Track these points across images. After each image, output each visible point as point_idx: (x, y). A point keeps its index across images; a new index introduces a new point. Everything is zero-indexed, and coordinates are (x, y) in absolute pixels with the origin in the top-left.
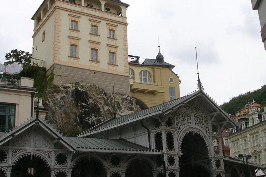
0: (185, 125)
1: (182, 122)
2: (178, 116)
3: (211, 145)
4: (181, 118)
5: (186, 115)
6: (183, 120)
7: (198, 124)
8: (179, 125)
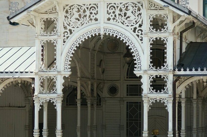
0: (82, 25)
1: (77, 21)
2: (69, 13)
3: (142, 52)
4: (76, 15)
5: (87, 8)
6: (80, 18)
7: (114, 19)
8: (69, 28)
